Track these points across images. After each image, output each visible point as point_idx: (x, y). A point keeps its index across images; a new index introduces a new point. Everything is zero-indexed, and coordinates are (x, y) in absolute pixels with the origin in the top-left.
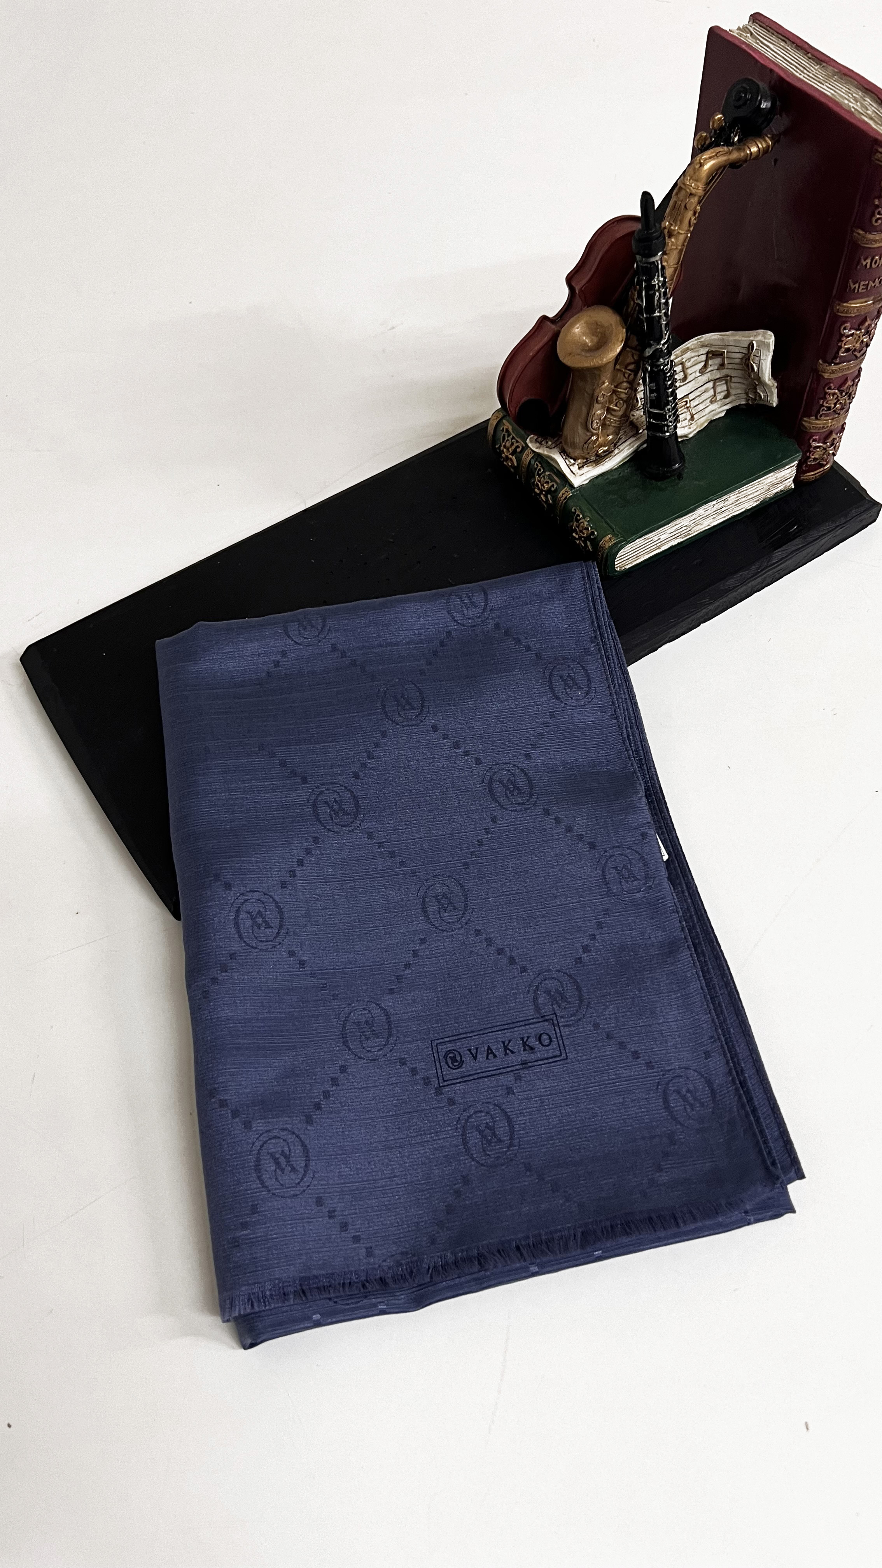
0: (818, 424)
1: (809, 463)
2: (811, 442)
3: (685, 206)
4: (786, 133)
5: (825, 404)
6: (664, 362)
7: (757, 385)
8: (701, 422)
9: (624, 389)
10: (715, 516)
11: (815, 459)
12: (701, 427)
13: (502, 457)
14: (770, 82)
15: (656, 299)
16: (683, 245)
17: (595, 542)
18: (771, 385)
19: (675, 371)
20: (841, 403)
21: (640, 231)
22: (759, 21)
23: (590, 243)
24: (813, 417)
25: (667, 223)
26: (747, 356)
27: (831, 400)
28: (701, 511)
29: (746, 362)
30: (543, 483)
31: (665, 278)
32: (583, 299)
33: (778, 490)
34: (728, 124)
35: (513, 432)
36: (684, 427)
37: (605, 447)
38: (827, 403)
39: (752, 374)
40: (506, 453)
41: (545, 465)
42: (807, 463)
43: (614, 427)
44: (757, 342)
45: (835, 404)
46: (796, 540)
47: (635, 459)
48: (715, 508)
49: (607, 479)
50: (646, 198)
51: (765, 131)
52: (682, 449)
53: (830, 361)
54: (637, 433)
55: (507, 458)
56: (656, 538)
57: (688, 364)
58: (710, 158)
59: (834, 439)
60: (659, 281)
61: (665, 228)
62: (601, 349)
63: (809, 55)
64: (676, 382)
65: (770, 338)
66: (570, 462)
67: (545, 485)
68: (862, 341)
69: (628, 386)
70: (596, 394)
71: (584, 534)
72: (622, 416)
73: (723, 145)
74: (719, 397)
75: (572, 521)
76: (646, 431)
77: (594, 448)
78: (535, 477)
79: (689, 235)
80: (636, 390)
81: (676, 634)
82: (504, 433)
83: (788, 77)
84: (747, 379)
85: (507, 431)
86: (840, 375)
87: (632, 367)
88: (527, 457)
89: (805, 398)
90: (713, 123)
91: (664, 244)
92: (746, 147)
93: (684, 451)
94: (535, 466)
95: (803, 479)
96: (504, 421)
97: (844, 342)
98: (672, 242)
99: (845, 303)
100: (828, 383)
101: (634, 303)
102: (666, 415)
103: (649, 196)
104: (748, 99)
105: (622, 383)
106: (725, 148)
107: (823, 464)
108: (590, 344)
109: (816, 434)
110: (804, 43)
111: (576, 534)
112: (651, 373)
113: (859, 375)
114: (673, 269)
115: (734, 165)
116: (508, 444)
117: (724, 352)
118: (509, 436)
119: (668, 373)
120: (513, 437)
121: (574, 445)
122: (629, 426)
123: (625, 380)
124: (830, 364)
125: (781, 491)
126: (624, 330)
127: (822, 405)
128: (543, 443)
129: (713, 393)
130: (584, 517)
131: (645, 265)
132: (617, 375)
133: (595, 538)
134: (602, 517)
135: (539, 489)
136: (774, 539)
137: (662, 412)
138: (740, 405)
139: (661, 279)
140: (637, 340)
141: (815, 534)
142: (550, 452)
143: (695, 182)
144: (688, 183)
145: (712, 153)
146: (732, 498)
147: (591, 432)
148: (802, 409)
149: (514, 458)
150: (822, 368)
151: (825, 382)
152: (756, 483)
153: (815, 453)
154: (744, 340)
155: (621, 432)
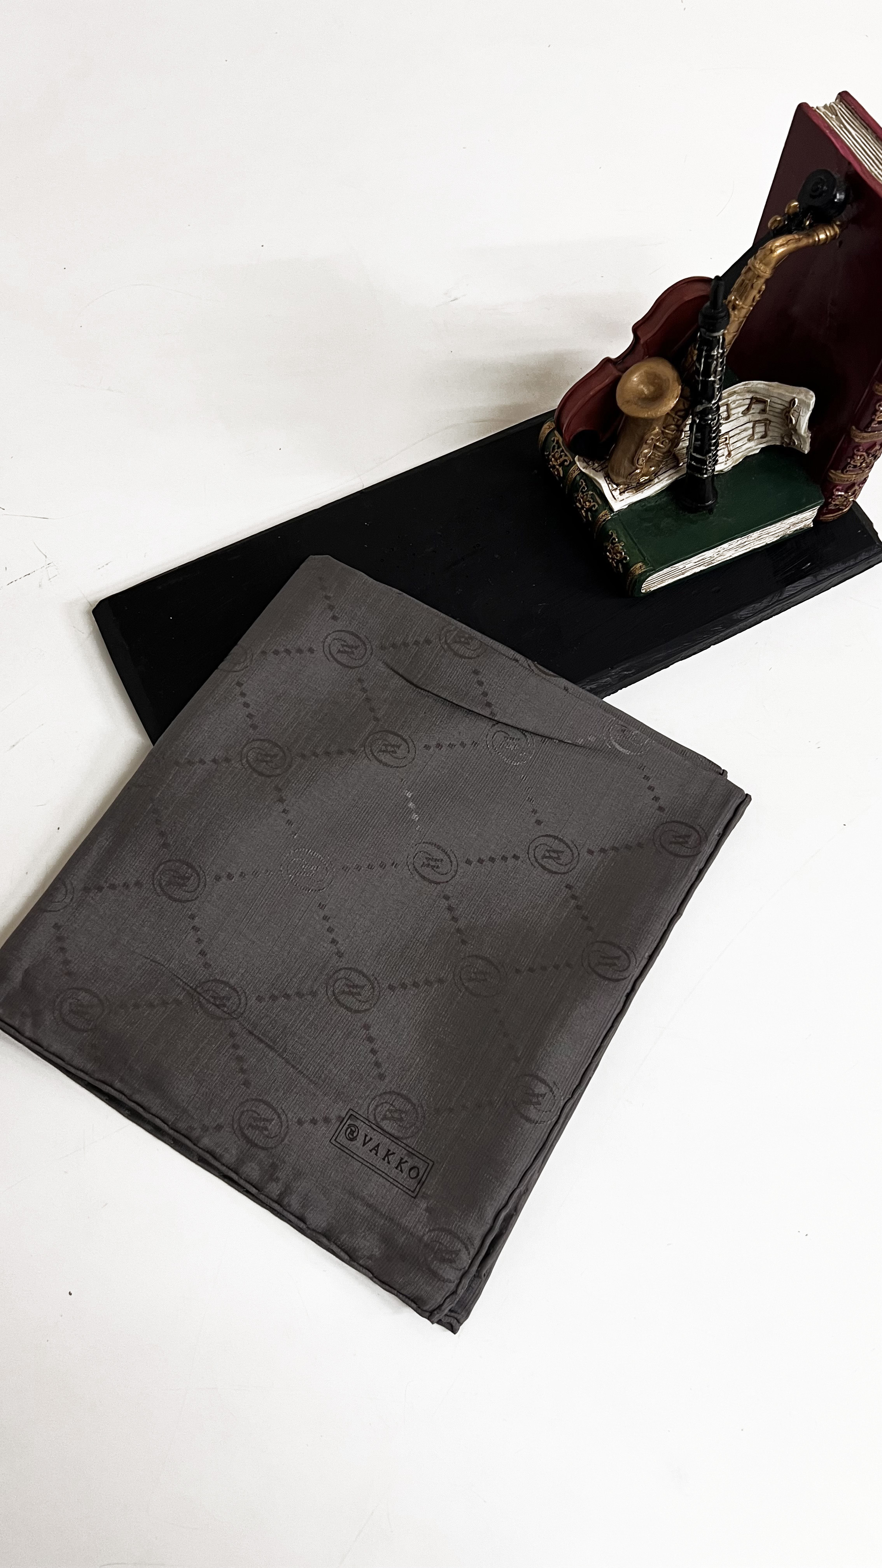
0: (842, 477)
1: (830, 508)
2: (834, 490)
3: (752, 287)
4: (855, 220)
5: (852, 462)
6: (712, 418)
7: (792, 434)
8: (737, 457)
9: (671, 431)
10: (737, 549)
11: (836, 505)
12: (736, 462)
13: (549, 464)
14: (846, 175)
15: (713, 366)
16: (745, 317)
17: (627, 567)
18: (807, 435)
20: (867, 462)
21: (708, 308)
22: (846, 101)
23: (659, 300)
24: (840, 471)
25: (733, 298)
26: (788, 410)
27: (858, 460)
28: (725, 546)
30: (585, 502)
32: (646, 349)
33: (798, 528)
34: (802, 211)
35: (563, 445)
36: (722, 463)
37: (647, 477)
38: (854, 462)
39: (790, 425)
40: (553, 462)
41: (589, 486)
42: (827, 507)
43: (658, 461)
44: (798, 399)
45: (861, 464)
46: (806, 578)
47: (671, 489)
48: (739, 543)
49: (645, 505)
51: (834, 221)
52: (715, 483)
53: (862, 429)
54: (677, 466)
55: (554, 467)
56: (681, 567)
57: (733, 406)
58: (781, 246)
59: (855, 490)
60: (718, 353)
61: (730, 302)
62: (654, 401)
65: (811, 398)
66: (612, 487)
67: (587, 502)
69: (676, 428)
70: (646, 437)
72: (666, 452)
73: (795, 230)
74: (757, 436)
75: (608, 542)
77: (637, 478)
78: (577, 491)
79: (752, 308)
81: (688, 654)
82: (554, 444)
84: (785, 427)
85: (558, 442)
86: (869, 441)
87: (681, 413)
88: (573, 473)
89: (835, 453)
90: (789, 210)
92: (815, 234)
93: (719, 486)
94: (580, 484)
95: (822, 520)
96: (555, 431)
98: (735, 316)
100: (857, 446)
101: (692, 360)
102: (706, 461)
104: (824, 192)
105: (671, 426)
106: (796, 234)
107: (843, 507)
108: (646, 392)
109: (840, 485)
111: (610, 553)
112: (698, 425)
114: (732, 335)
116: (556, 456)
117: (767, 401)
118: (559, 448)
119: (714, 427)
120: (563, 449)
121: (617, 473)
122: (671, 460)
123: (674, 423)
124: (862, 432)
125: (801, 529)
126: (680, 387)
127: (850, 463)
128: (590, 463)
129: (751, 433)
131: (708, 337)
132: (667, 419)
133: (627, 563)
134: (636, 544)
135: (580, 504)
136: (788, 574)
137: (704, 458)
138: (775, 445)
139: (721, 351)
140: (691, 397)
141: (826, 573)
142: (595, 476)
143: (762, 266)
144: (757, 267)
145: (786, 240)
146: (755, 535)
147: (636, 465)
148: (830, 462)
149: (560, 469)
150: (854, 432)
151: (856, 444)
152: (778, 525)
153: (836, 500)
154: (787, 394)
155: (663, 463)
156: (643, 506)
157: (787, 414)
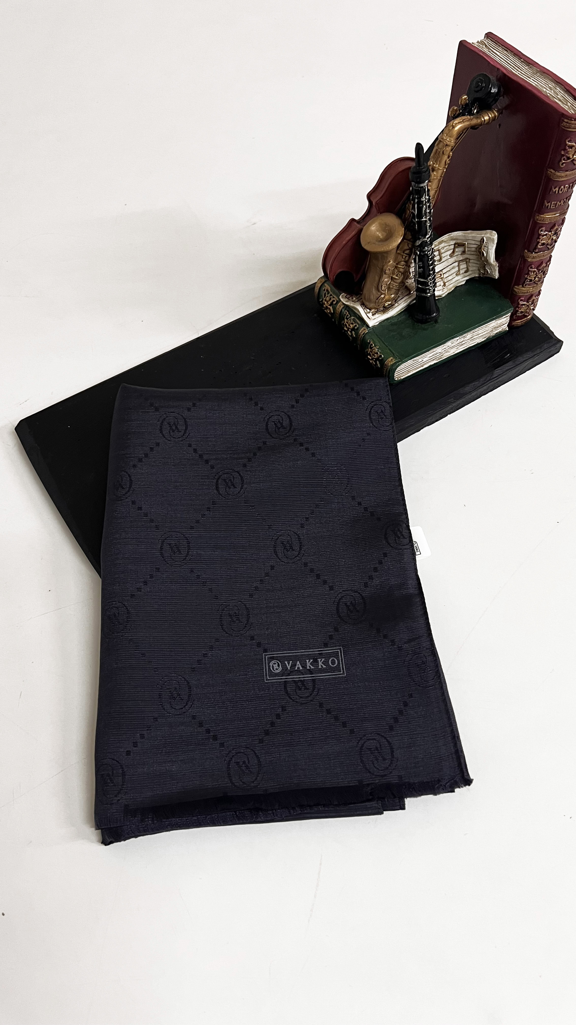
0: (524, 290)
1: (518, 315)
2: (519, 301)
3: (443, 152)
4: (506, 108)
5: (528, 278)
6: (428, 249)
7: (485, 265)
8: (450, 287)
9: (402, 266)
10: (458, 347)
11: (522, 312)
12: (450, 290)
13: (323, 307)
14: (497, 76)
15: (424, 209)
16: (441, 176)
17: (382, 362)
18: (495, 265)
19: (435, 255)
20: (538, 277)
21: (414, 167)
22: (491, 38)
23: (383, 174)
24: (521, 286)
25: (431, 163)
26: (480, 247)
27: (532, 275)
28: (449, 344)
29: (479, 251)
30: (349, 325)
31: (429, 197)
32: (378, 208)
33: (498, 331)
34: (470, 102)
35: (331, 291)
36: (439, 290)
37: (389, 302)
38: (530, 277)
39: (483, 258)
40: (326, 304)
41: (350, 312)
42: (516, 314)
43: (395, 289)
44: (486, 238)
45: (535, 278)
46: (508, 363)
47: (408, 310)
48: (458, 341)
49: (391, 322)
50: (419, 147)
51: (493, 107)
52: (438, 304)
53: (532, 251)
54: (410, 294)
55: (327, 308)
56: (420, 360)
57: (442, 251)
58: (459, 123)
59: (534, 300)
60: (426, 199)
61: (430, 165)
62: (388, 241)
63: (522, 60)
64: (435, 262)
65: (494, 236)
66: (367, 311)
67: (351, 325)
68: (552, 239)
69: (405, 264)
70: (384, 268)
71: (375, 356)
72: (400, 283)
73: (467, 115)
74: (462, 272)
75: (368, 348)
76: (415, 293)
77: (382, 302)
78: (344, 320)
79: (445, 170)
80: (409, 267)
81: (432, 421)
82: (325, 292)
83: (508, 73)
84: (479, 261)
85: (327, 290)
86: (538, 259)
87: (407, 252)
88: (339, 307)
89: (516, 274)
90: (461, 101)
91: (430, 176)
92: (482, 117)
93: (440, 305)
95: (514, 325)
96: (326, 284)
97: (541, 239)
98: (434, 174)
99: (541, 215)
100: (530, 265)
101: (410, 212)
102: (428, 283)
103: (421, 146)
104: (483, 87)
105: (401, 261)
106: (468, 117)
107: (527, 316)
108: (381, 235)
109: (522, 296)
110: (519, 53)
111: (370, 356)
112: (419, 256)
113: (550, 260)
114: (434, 191)
115: (473, 127)
116: (328, 299)
117: (465, 244)
118: (328, 294)
119: (430, 256)
120: (331, 294)
121: (370, 301)
122: (404, 289)
123: (403, 260)
124: (532, 253)
125: (500, 332)
126: (403, 229)
127: (527, 278)
128: (350, 298)
129: (458, 270)
130: (375, 346)
131: (418, 188)
132: (398, 257)
133: (382, 359)
134: (387, 347)
135: (346, 327)
136: (495, 362)
137: (426, 281)
138: (475, 277)
139: (427, 197)
140: (412, 235)
141: (521, 359)
142: (355, 305)
143: (450, 138)
144: (445, 138)
145: (461, 120)
146: (469, 335)
147: (381, 292)
148: (515, 278)
149: (331, 308)
150: (527, 255)
151: (529, 264)
152: (484, 327)
153: (521, 308)
154: (478, 236)
155: (399, 291)
156: (389, 323)
157: (480, 250)
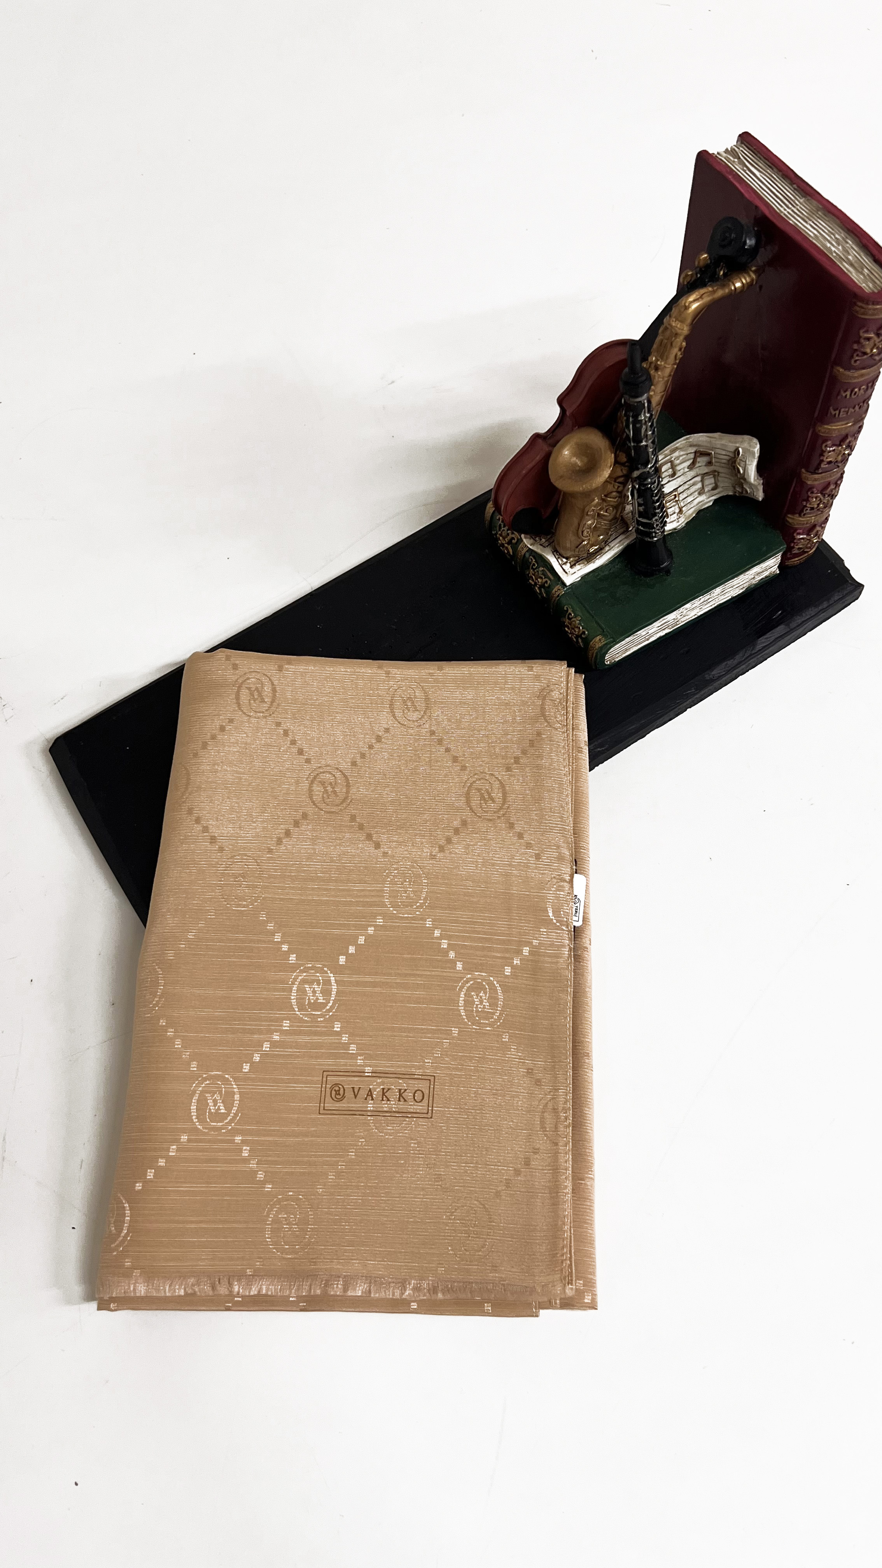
0: (801, 520)
2: (795, 535)
3: (669, 344)
4: (771, 263)
5: (808, 505)
6: (652, 481)
7: (742, 483)
8: (690, 512)
9: (613, 498)
10: (701, 607)
11: (799, 549)
12: (689, 518)
13: (497, 543)
14: (755, 216)
16: (670, 375)
17: (587, 641)
18: (757, 482)
20: (823, 502)
21: (627, 374)
22: (747, 143)
24: (797, 515)
25: (654, 359)
26: (734, 460)
27: (814, 501)
28: (688, 606)
30: (537, 580)
32: (574, 420)
33: (763, 576)
34: (713, 261)
36: (672, 522)
37: (597, 546)
38: (810, 504)
39: (739, 474)
40: (501, 541)
41: (538, 561)
42: (791, 552)
43: (605, 528)
44: (742, 448)
45: (818, 505)
46: (779, 627)
47: (625, 554)
48: (702, 601)
49: (598, 575)
51: (748, 267)
52: (670, 546)
53: (812, 471)
54: (626, 530)
55: (503, 545)
56: (645, 634)
57: (676, 462)
58: (695, 301)
59: (818, 531)
60: (645, 416)
61: (651, 363)
62: (589, 473)
63: (795, 186)
65: (755, 446)
66: (562, 561)
67: (539, 579)
68: (844, 454)
69: (618, 495)
70: (586, 510)
71: (575, 631)
72: (612, 519)
73: (709, 282)
74: (708, 488)
75: (565, 617)
77: (585, 548)
78: (529, 569)
79: (675, 366)
80: (625, 495)
81: (664, 721)
82: (500, 522)
83: (774, 214)
84: (734, 477)
86: (821, 482)
87: (621, 480)
88: (522, 550)
89: (789, 498)
90: (699, 263)
92: (731, 283)
93: (673, 546)
94: (530, 561)
95: (788, 566)
97: (825, 457)
98: (658, 377)
99: (825, 425)
100: (811, 489)
102: (653, 524)
104: (733, 240)
105: (612, 492)
106: (709, 285)
107: (807, 551)
108: (579, 463)
109: (800, 528)
111: (569, 628)
112: (638, 490)
113: (841, 477)
114: (659, 396)
116: (504, 534)
117: (711, 453)
119: (655, 490)
120: (508, 529)
121: (565, 549)
122: (619, 526)
123: (615, 490)
124: (813, 475)
125: (766, 577)
126: (613, 455)
127: (806, 506)
128: (537, 539)
129: (701, 486)
131: (632, 403)
132: (607, 487)
133: (586, 638)
134: (592, 616)
135: (533, 580)
136: (759, 626)
137: (650, 521)
138: (728, 496)
139: (648, 415)
141: (799, 620)
142: (544, 552)
143: (680, 324)
144: (674, 325)
145: (699, 294)
146: (718, 590)
147: (582, 537)
148: (786, 507)
149: (509, 547)
150: (804, 475)
151: (809, 487)
152: (742, 577)
153: (798, 543)
154: (731, 444)
155: (612, 530)
156: (594, 578)
157: (734, 464)
